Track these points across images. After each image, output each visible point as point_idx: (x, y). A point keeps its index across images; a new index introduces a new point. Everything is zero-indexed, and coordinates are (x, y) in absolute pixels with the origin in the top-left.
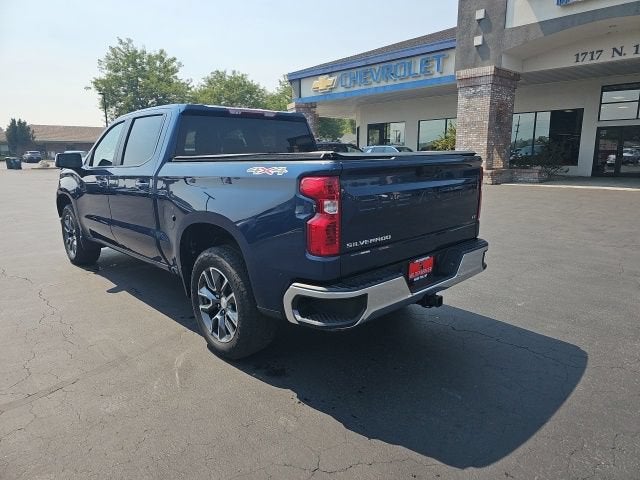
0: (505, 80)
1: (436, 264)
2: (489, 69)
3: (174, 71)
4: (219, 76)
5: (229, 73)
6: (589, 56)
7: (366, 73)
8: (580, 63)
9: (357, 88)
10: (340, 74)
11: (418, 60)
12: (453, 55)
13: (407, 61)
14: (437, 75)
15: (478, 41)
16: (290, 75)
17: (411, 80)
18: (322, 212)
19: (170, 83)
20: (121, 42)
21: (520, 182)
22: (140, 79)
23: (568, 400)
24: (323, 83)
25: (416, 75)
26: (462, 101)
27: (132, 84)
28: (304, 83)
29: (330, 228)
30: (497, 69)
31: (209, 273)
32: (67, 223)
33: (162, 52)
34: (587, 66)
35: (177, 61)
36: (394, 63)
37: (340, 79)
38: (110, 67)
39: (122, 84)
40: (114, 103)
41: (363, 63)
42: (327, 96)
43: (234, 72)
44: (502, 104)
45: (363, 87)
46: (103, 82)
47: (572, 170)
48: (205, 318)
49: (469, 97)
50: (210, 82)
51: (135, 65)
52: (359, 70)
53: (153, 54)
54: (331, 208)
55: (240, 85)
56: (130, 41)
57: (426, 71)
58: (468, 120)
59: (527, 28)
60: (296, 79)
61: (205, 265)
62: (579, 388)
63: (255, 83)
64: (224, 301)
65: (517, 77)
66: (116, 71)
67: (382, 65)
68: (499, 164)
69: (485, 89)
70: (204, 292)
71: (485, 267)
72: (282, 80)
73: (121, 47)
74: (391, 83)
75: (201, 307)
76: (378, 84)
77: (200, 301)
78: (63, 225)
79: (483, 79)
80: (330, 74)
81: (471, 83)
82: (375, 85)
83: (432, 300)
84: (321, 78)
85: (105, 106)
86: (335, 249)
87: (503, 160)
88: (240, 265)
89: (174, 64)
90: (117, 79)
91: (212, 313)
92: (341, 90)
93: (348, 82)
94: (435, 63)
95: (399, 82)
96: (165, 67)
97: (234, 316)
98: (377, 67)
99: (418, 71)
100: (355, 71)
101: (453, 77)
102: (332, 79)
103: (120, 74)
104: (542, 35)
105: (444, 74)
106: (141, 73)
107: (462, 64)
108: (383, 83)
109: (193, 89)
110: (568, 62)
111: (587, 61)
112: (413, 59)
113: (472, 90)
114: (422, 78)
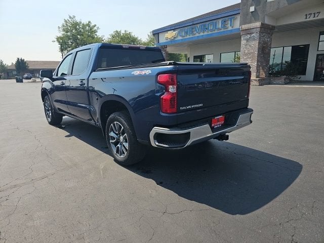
0: (266, 29)
1: (226, 120)
2: (258, 24)
3: (95, 31)
4: (118, 33)
5: (123, 32)
6: (313, 15)
7: (193, 29)
8: (308, 20)
9: (188, 37)
10: (179, 30)
11: (220, 21)
12: (239, 17)
13: (214, 21)
14: (230, 28)
15: (252, 9)
16: (153, 31)
17: (216, 31)
18: (168, 91)
19: (93, 38)
20: (70, 17)
21: (274, 84)
22: (79, 36)
23: (291, 185)
24: (170, 35)
25: (219, 29)
26: (243, 42)
27: (75, 39)
28: (160, 35)
29: (172, 99)
30: (262, 24)
31: (114, 125)
32: (46, 105)
33: (89, 22)
34: (312, 21)
35: (97, 26)
36: (207, 23)
37: (179, 33)
38: (64, 30)
39: (70, 39)
40: (66, 49)
41: (191, 24)
42: (173, 42)
43: (126, 31)
44: (265, 43)
45: (191, 36)
46: (61, 38)
47: (303, 78)
48: (113, 146)
49: (247, 40)
50: (113, 37)
51: (76, 29)
52: (188, 27)
53: (85, 23)
54: (172, 89)
55: (128, 38)
56: (74, 17)
57: (224, 26)
58: (246, 52)
60: (156, 33)
61: (112, 121)
62: (297, 180)
63: (136, 36)
64: (122, 138)
65: (273, 28)
66: (67, 32)
67: (201, 24)
68: (263, 75)
69: (256, 35)
70: (112, 134)
71: (251, 122)
72: (149, 34)
73: (70, 20)
74: (206, 33)
75: (111, 141)
76: (199, 34)
77: (110, 139)
78: (45, 106)
79: (254, 30)
80: (174, 30)
81: (248, 32)
82: (197, 35)
83: (224, 137)
84: (169, 32)
85: (62, 50)
86: (175, 110)
87: (265, 72)
88: (129, 120)
89: (95, 28)
90: (68, 36)
91: (116, 144)
92: (180, 38)
93: (183, 34)
94: (229, 22)
95: (210, 33)
96: (91, 29)
97: (127, 145)
98: (198, 25)
99: (220, 26)
100: (187, 28)
101: (239, 29)
102: (175, 33)
103: (69, 34)
104: (287, 4)
105: (234, 28)
106: (79, 33)
107: (243, 22)
108: (202, 34)
109: (105, 41)
110: (300, 19)
111: (312, 18)
112: (217, 21)
113: (249, 36)
114: (222, 30)
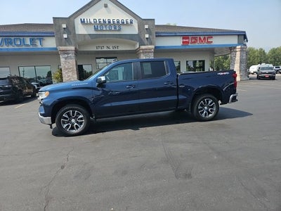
8: (98, 50)
11: (28, 39)
13: (22, 38)
14: (39, 46)
15: (65, 36)
17: (24, 47)
25: (28, 45)
26: (62, 60)
30: (75, 48)
36: (13, 38)
44: (76, 61)
49: (66, 58)
57: (34, 44)
59: (84, 35)
67: (4, 38)
69: (72, 55)
74: (11, 47)
76: (2, 47)
79: (70, 51)
81: (65, 52)
94: (38, 41)
95: (16, 47)
99: (29, 43)
101: (56, 49)
104: (90, 39)
105: (44, 47)
107: (59, 44)
108: (5, 47)
110: (94, 49)
111: (100, 49)
112: (25, 38)
113: (66, 56)
114: (31, 47)
